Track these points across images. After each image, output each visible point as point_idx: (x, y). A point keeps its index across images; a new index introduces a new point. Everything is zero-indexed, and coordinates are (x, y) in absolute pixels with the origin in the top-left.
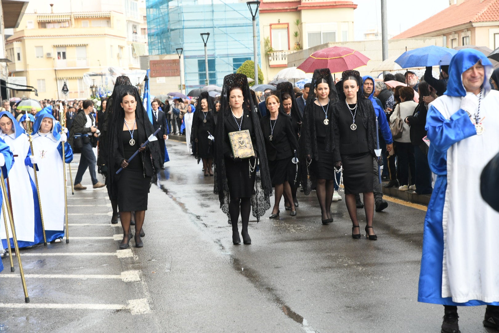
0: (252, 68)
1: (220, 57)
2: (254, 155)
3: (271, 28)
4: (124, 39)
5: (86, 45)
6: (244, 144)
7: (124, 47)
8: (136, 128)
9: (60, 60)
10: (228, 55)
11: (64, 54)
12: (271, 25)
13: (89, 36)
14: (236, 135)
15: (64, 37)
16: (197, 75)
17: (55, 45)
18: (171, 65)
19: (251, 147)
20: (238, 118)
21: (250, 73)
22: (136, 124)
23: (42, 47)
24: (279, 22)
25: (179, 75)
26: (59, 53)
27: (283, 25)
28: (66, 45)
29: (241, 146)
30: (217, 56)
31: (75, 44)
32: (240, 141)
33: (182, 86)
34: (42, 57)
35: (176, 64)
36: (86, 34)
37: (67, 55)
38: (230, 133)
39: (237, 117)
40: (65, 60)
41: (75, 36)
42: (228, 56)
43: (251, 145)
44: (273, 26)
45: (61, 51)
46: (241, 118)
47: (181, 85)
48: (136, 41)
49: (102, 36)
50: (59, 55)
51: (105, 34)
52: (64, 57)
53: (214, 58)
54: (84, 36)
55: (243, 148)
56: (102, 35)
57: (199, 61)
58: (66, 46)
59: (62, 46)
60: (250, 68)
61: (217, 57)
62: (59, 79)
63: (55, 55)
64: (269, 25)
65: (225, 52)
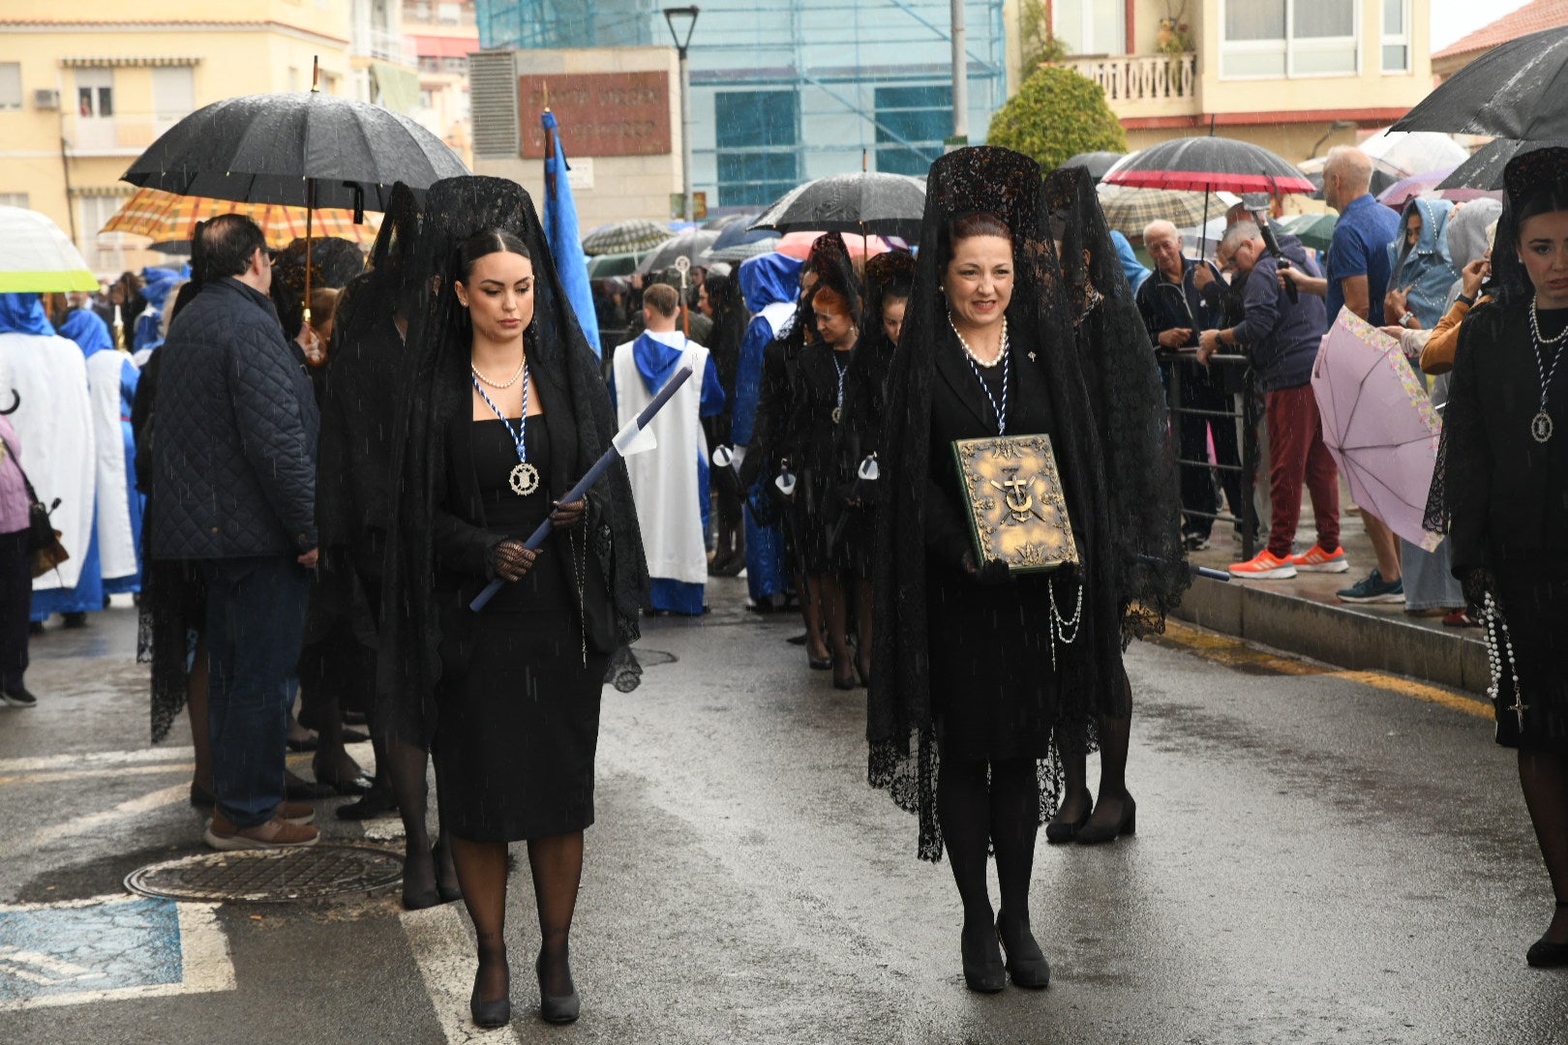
0: (1077, 108)
1: (823, 81)
2: (1076, 559)
4: (337, 45)
5: (193, 62)
6: (1029, 503)
7: (340, 76)
8: (533, 410)
9: (88, 121)
10: (858, 69)
11: (106, 94)
13: (204, 27)
14: (988, 455)
15: (105, 28)
16: (712, 160)
17: (70, 57)
18: (622, 102)
19: (1063, 520)
20: (988, 364)
21: (1067, 131)
22: (529, 388)
23: (17, 65)
25: (666, 150)
26: (85, 93)
28: (114, 62)
29: (1016, 508)
30: (806, 76)
31: (149, 57)
32: (1008, 483)
33: (690, 200)
34: (17, 106)
35: (646, 95)
36: (191, 18)
37: (118, 101)
38: (962, 445)
39: (980, 362)
40: (107, 121)
41: (150, 28)
42: (855, 76)
43: (1059, 510)
45: (95, 82)
46: (1000, 363)
47: (683, 197)
48: (385, 57)
49: (257, 28)
50: (85, 100)
51: (268, 23)
52: (106, 108)
53: (789, 88)
54: (186, 28)
55: (1022, 519)
56: (257, 23)
57: (719, 96)
58: (112, 66)
59: (96, 66)
60: (1065, 105)
61: (807, 82)
62: (86, 192)
63: (71, 101)
65: (845, 59)
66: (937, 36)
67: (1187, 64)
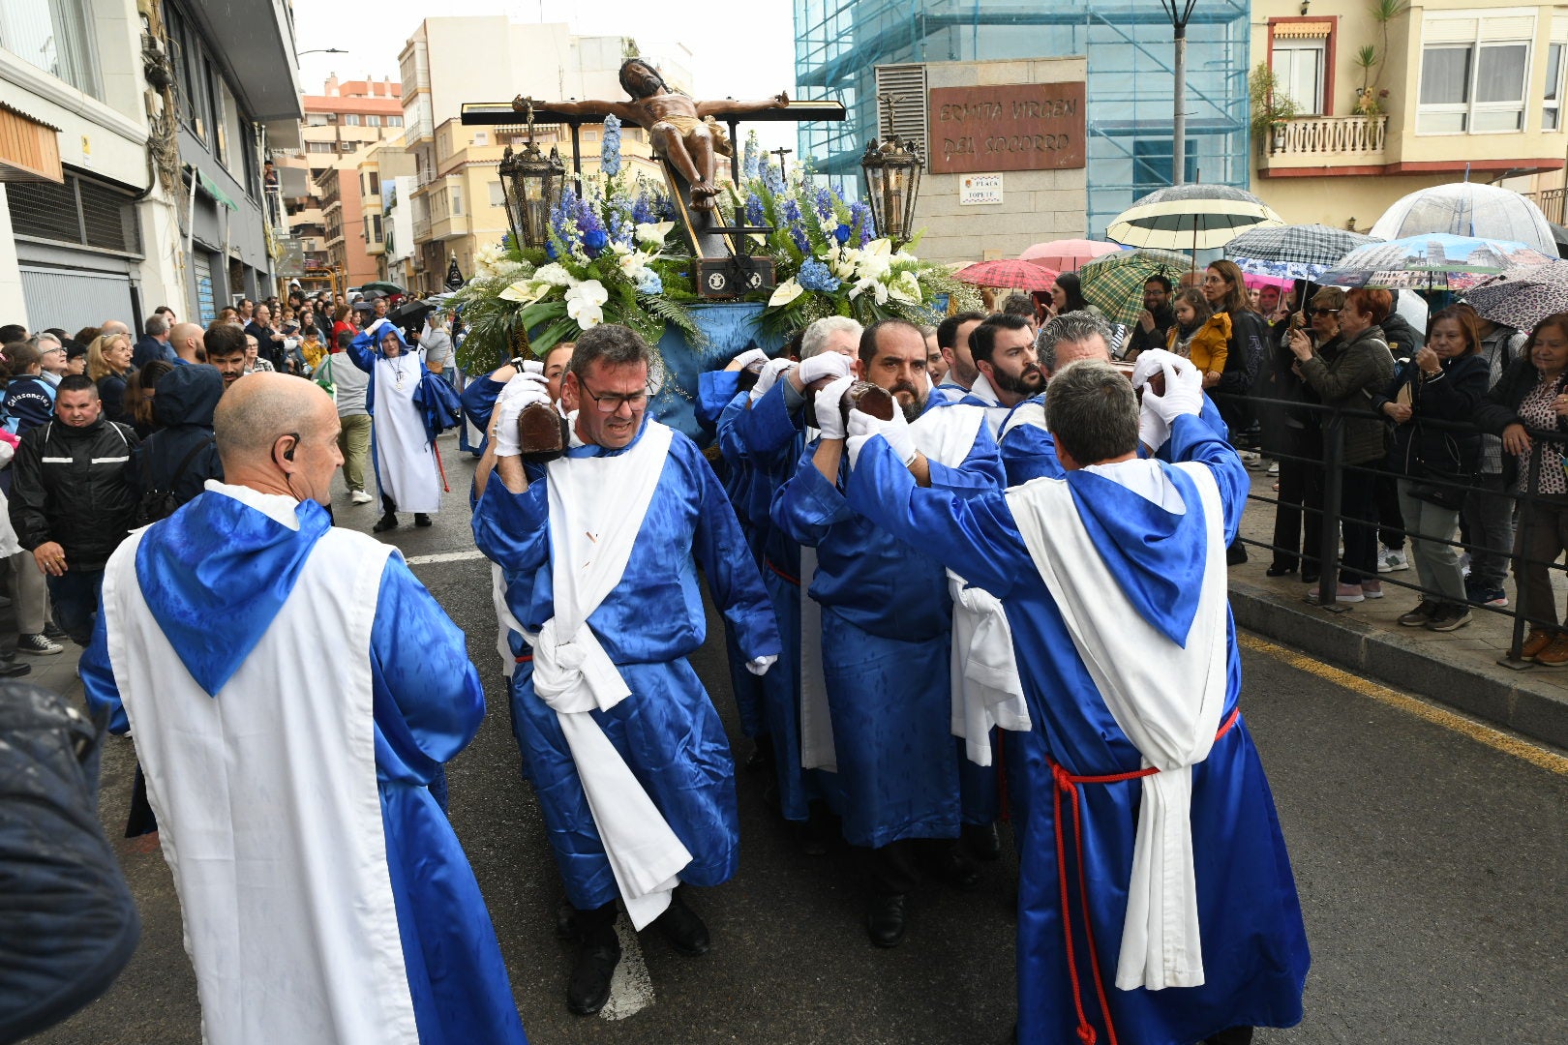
3: (1272, 37)
12: (1272, 24)
24: (1304, 12)
27: (1317, 25)
44: (1279, 29)
64: (1267, 21)
66: (1198, 96)
67: (1380, 124)
